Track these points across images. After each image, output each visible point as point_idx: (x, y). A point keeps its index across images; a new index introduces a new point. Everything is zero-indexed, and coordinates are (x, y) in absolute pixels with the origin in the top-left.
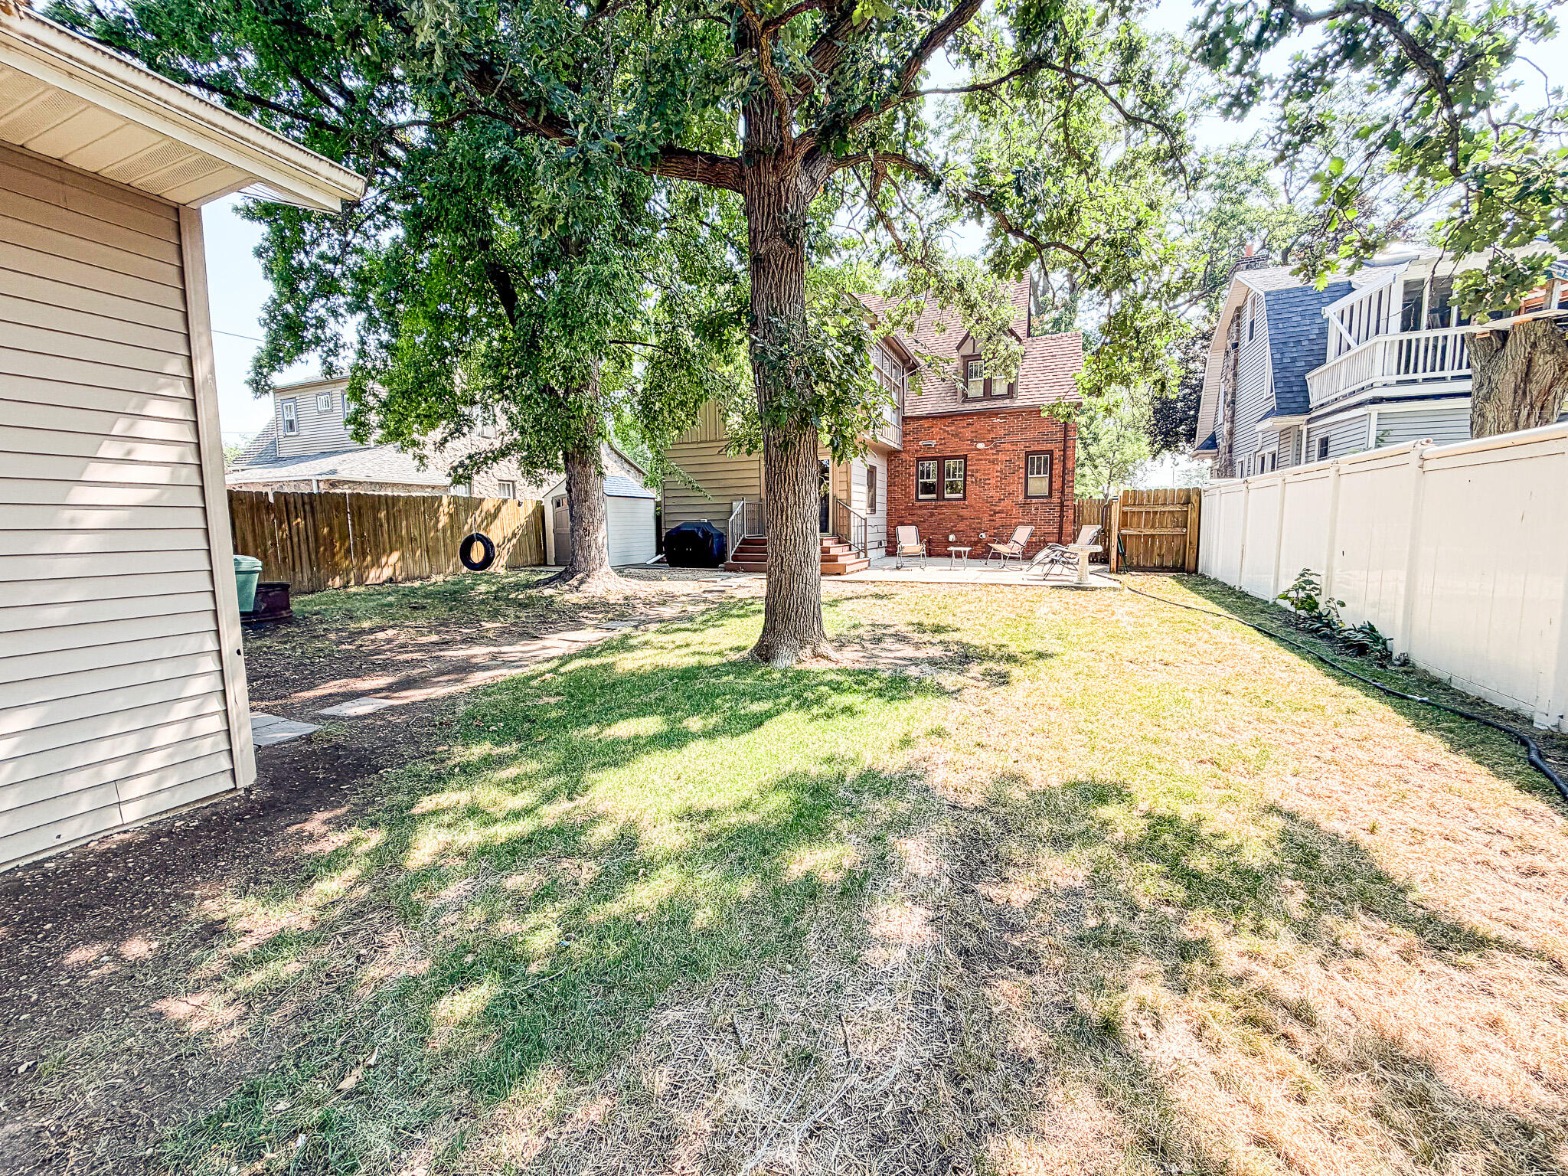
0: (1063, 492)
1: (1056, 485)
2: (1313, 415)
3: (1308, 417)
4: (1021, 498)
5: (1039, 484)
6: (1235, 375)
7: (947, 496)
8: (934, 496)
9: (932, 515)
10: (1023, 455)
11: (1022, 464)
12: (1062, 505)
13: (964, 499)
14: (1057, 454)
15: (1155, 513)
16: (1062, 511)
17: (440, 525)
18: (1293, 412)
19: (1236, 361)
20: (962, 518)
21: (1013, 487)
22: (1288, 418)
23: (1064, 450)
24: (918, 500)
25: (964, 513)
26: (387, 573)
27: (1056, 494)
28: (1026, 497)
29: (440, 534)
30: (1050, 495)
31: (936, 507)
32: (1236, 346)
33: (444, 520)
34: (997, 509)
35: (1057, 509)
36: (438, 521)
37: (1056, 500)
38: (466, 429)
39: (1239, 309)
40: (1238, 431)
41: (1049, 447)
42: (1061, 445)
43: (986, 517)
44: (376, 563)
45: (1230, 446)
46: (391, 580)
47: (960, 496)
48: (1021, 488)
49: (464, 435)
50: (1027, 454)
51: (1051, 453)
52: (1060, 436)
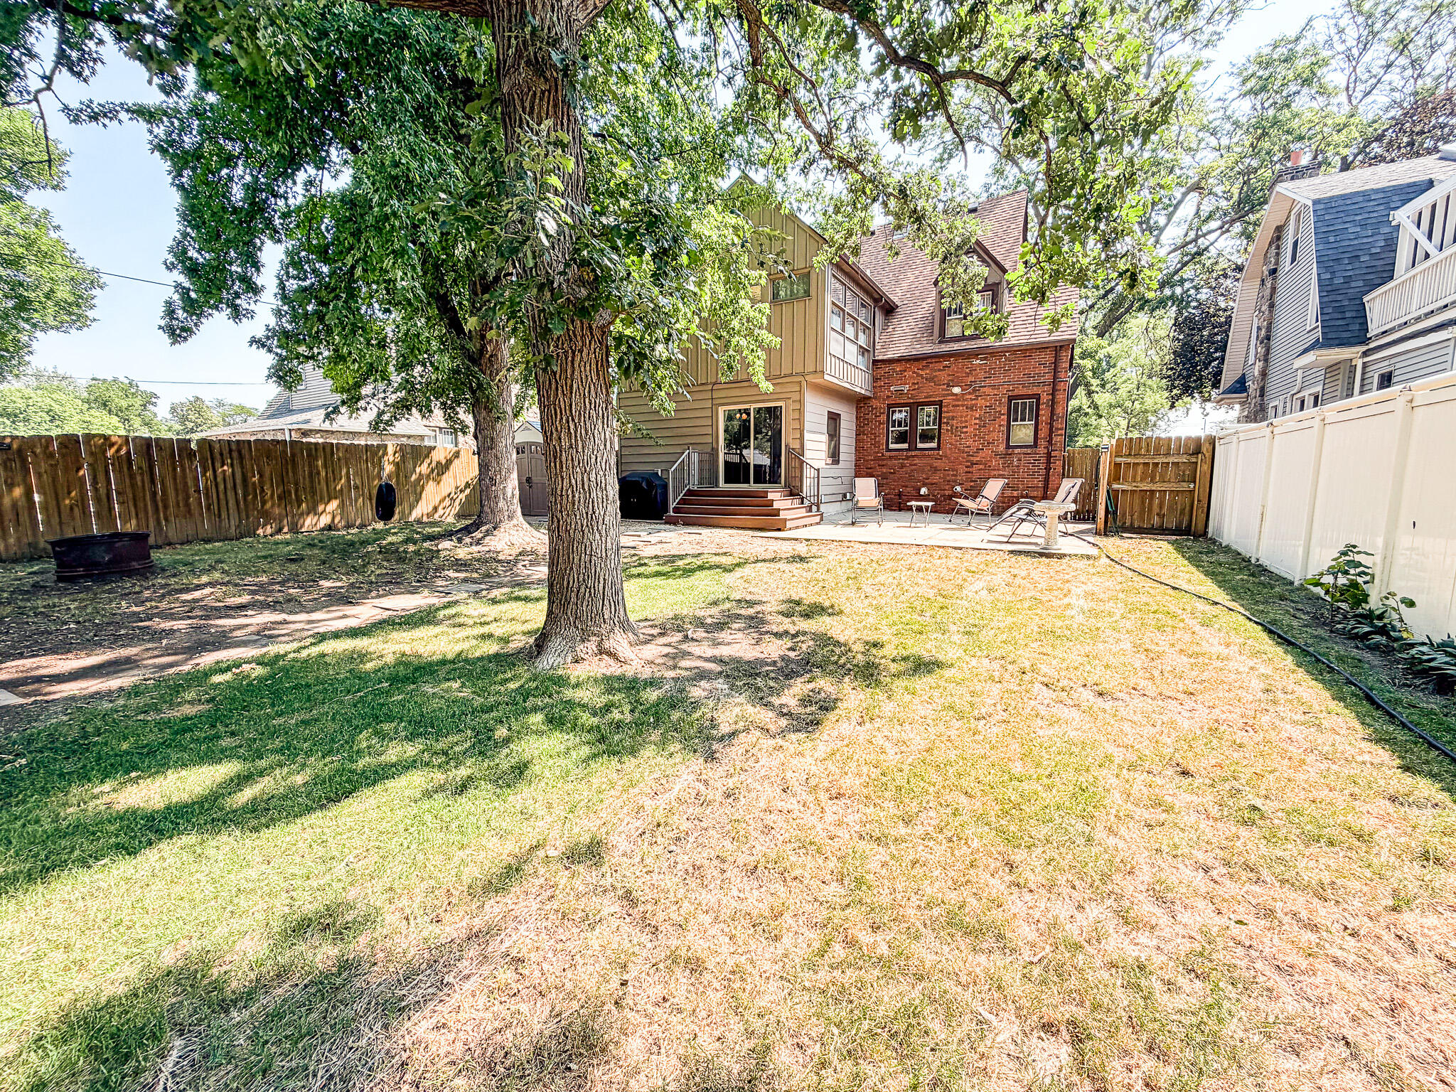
0: (1050, 442)
1: (1043, 433)
2: (1372, 345)
3: (1364, 348)
4: (1002, 448)
5: (1023, 432)
6: (1272, 306)
7: (920, 445)
8: (905, 446)
9: (903, 466)
10: (1005, 400)
11: (1004, 410)
12: (1049, 456)
14: (1045, 398)
15: (1157, 464)
16: (1048, 462)
17: (385, 473)
18: (1343, 343)
19: (1273, 290)
20: (936, 470)
21: (995, 435)
22: (1337, 350)
23: (1053, 394)
24: (889, 450)
25: (937, 464)
26: (325, 520)
27: (1042, 443)
28: (1008, 446)
30: (1036, 445)
31: (908, 458)
32: (1274, 272)
33: (388, 468)
34: (975, 459)
35: (1043, 460)
36: (382, 470)
37: (1042, 450)
39: (1280, 230)
40: (1271, 371)
41: (1035, 390)
42: (1048, 389)
43: (962, 469)
44: (313, 510)
45: (1262, 390)
46: (329, 527)
47: (934, 445)
48: (1002, 437)
50: (1010, 399)
51: (1037, 397)
52: (1048, 378)
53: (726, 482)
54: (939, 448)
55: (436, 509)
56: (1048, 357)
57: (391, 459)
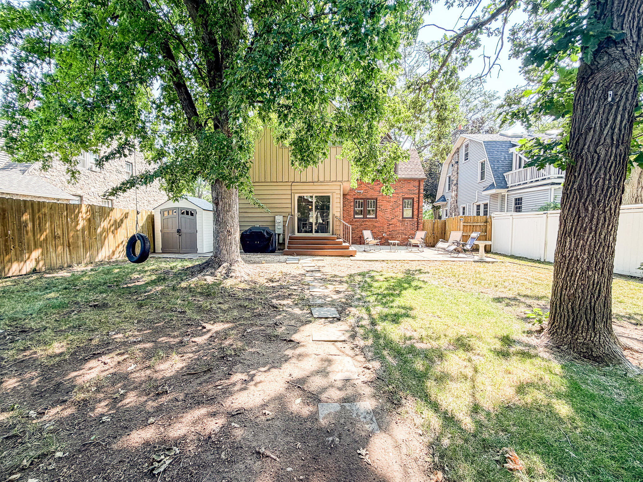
0: (418, 216)
1: (416, 213)
2: (509, 189)
3: (507, 190)
4: (401, 218)
5: (408, 213)
6: (458, 173)
7: (368, 216)
8: (362, 216)
9: (361, 225)
10: (401, 199)
11: (401, 203)
12: (418, 222)
14: (416, 199)
15: (474, 226)
16: (418, 224)
17: (79, 227)
18: (502, 188)
19: (458, 168)
20: (376, 227)
21: (398, 213)
22: (500, 189)
23: (419, 198)
24: (354, 218)
25: (376, 224)
26: (29, 266)
27: (415, 217)
28: (403, 218)
29: (80, 233)
30: (413, 218)
31: (363, 221)
32: (457, 162)
33: (82, 223)
34: (391, 223)
35: (416, 223)
36: (77, 224)
37: (415, 220)
39: (458, 149)
40: (459, 195)
41: (412, 196)
42: (417, 196)
43: (386, 227)
44: (19, 258)
45: (457, 201)
46: (34, 271)
47: (374, 216)
48: (401, 214)
50: (403, 199)
51: (413, 199)
52: (417, 191)
53: (298, 232)
54: (376, 218)
55: (113, 253)
56: (416, 184)
57: (84, 216)
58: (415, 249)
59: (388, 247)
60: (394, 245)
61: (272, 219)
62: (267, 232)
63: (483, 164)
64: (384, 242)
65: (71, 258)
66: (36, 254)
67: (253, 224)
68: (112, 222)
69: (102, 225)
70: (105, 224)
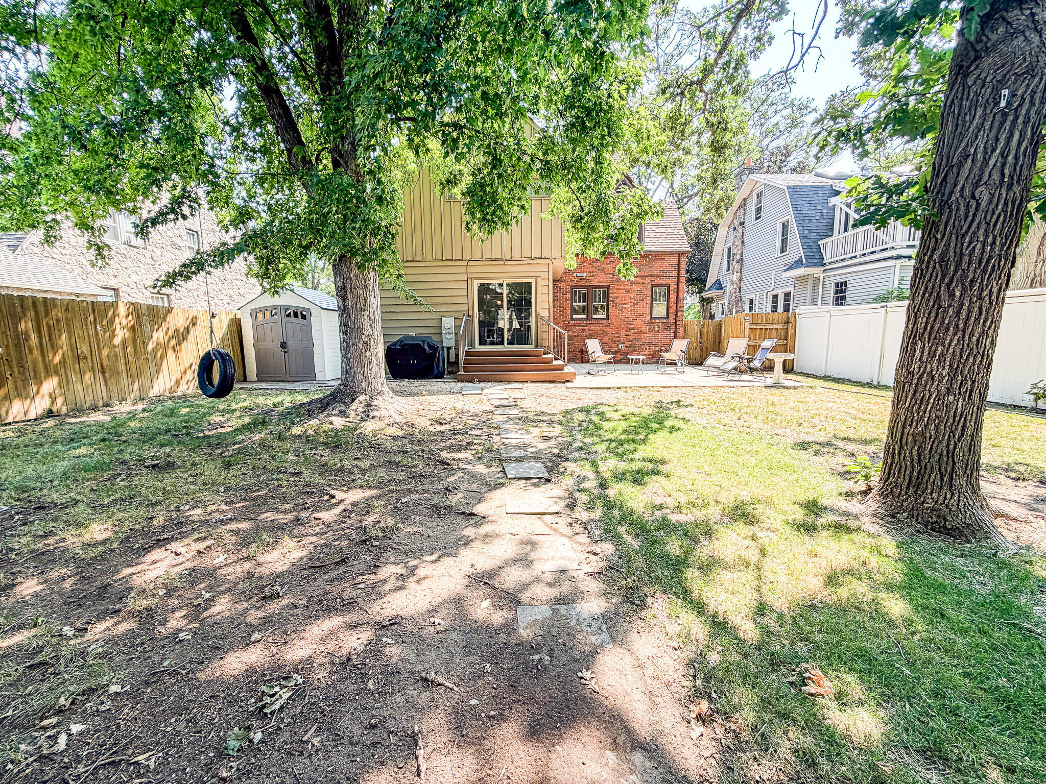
0: (676, 315)
1: (672, 309)
2: (827, 268)
4: (648, 317)
5: (660, 309)
6: (743, 242)
7: (594, 316)
8: (584, 316)
9: (584, 331)
10: (649, 287)
11: (649, 294)
12: (676, 325)
13: (607, 318)
14: (673, 287)
16: (676, 328)
17: (117, 341)
18: (815, 265)
19: (743, 233)
20: (606, 334)
21: (644, 310)
22: (811, 268)
23: (678, 285)
24: (572, 319)
25: (608, 329)
26: (39, 406)
27: (672, 316)
28: (652, 318)
29: (119, 351)
30: (668, 317)
31: (587, 325)
32: (742, 223)
33: (121, 335)
34: (632, 326)
35: (673, 327)
36: (113, 335)
37: (672, 321)
38: (186, 210)
39: (745, 200)
41: (667, 282)
42: (675, 281)
43: (623, 333)
44: (22, 392)
45: (740, 289)
46: (50, 414)
47: (604, 316)
48: (648, 311)
49: (184, 217)
50: (653, 286)
51: (669, 286)
52: (675, 273)
53: (480, 344)
56: (674, 261)
57: (124, 322)
58: (671, 369)
59: (628, 366)
60: (637, 362)
61: (435, 323)
62: (429, 345)
63: (785, 226)
64: (621, 359)
65: (109, 392)
66: (50, 385)
67: (405, 332)
68: (170, 333)
69: (155, 336)
70: (159, 336)
